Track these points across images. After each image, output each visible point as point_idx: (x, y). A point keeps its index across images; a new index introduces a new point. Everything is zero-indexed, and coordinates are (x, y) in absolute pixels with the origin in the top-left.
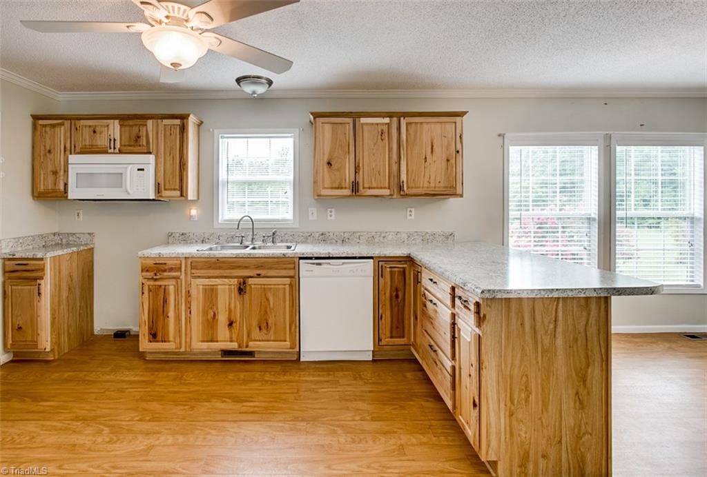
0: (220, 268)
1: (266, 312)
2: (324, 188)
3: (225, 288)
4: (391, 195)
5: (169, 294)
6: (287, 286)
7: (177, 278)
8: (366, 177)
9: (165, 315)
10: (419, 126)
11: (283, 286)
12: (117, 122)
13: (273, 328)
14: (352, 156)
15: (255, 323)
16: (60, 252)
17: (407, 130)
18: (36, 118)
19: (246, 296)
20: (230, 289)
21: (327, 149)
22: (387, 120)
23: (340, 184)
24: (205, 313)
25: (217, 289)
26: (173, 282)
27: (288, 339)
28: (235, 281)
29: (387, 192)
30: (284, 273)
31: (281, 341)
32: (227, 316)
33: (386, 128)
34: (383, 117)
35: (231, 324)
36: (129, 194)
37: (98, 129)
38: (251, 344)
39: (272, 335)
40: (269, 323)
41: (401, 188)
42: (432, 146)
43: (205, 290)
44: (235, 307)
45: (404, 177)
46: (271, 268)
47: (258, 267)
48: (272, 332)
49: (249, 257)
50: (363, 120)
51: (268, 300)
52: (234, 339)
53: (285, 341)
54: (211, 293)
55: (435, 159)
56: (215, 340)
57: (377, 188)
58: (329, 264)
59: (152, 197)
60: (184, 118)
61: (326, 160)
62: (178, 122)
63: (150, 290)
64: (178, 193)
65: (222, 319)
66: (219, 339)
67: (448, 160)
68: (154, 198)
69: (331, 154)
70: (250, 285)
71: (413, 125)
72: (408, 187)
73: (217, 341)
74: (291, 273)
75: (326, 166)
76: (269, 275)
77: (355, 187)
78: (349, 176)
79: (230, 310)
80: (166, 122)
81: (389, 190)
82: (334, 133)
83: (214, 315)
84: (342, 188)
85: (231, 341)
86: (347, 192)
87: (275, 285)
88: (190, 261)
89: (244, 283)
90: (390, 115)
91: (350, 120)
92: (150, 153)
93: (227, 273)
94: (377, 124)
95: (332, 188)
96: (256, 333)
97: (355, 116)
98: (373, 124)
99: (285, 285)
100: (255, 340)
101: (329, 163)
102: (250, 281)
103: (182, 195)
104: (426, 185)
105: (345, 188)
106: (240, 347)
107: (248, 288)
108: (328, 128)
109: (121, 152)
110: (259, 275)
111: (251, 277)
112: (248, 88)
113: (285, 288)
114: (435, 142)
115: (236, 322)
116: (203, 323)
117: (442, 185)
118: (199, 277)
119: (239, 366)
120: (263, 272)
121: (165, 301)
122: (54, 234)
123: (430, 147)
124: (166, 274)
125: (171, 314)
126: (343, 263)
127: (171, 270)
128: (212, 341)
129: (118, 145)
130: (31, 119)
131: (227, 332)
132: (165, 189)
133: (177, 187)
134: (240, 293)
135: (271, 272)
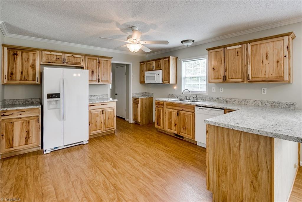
0: (172, 106)
1: (185, 123)
2: (212, 79)
3: (174, 112)
4: (242, 82)
5: (161, 112)
6: (191, 116)
7: (163, 107)
8: (230, 74)
9: (160, 118)
10: (258, 46)
11: (190, 115)
12: (154, 61)
13: (187, 129)
14: (223, 65)
15: (182, 126)
16: (143, 97)
17: (251, 49)
18: (140, 63)
19: (180, 117)
20: (175, 113)
22: (240, 46)
23: (218, 77)
24: (169, 120)
25: (172, 113)
26: (162, 109)
27: (191, 135)
28: (176, 111)
29: (240, 80)
30: (190, 110)
31: (189, 135)
33: (239, 50)
34: (238, 45)
36: (156, 82)
37: (151, 64)
38: (180, 133)
39: (186, 132)
40: (186, 127)
41: (248, 78)
42: (267, 55)
43: (169, 112)
45: (249, 73)
46: (186, 108)
47: (183, 107)
48: (187, 131)
49: (180, 103)
50: (228, 48)
51: (185, 119)
52: (176, 130)
54: (170, 113)
55: (268, 62)
57: (235, 78)
58: (205, 109)
59: (161, 82)
60: (169, 58)
61: (212, 68)
62: (167, 59)
63: (157, 110)
64: (167, 82)
65: (173, 123)
67: (278, 62)
68: (162, 83)
69: (214, 64)
70: (181, 113)
71: (255, 46)
72: (252, 78)
73: (172, 130)
74: (193, 111)
75: (212, 70)
76: (186, 110)
77: (225, 78)
78: (222, 73)
79: (175, 121)
80: (165, 60)
81: (241, 79)
82: (216, 56)
83: (171, 121)
84: (219, 79)
86: (221, 80)
87: (188, 114)
88: (166, 103)
89: (179, 112)
90: (242, 43)
91: (222, 49)
92: (161, 70)
93: (174, 108)
94: (235, 49)
95: (215, 79)
96: (182, 130)
97: (224, 47)
98: (233, 49)
99: (191, 115)
100: (182, 132)
101: (213, 69)
102: (181, 112)
103: (168, 82)
104: (263, 76)
105: (220, 79)
108: (213, 54)
109: (155, 70)
110: (183, 110)
111: (181, 110)
112: (185, 44)
113: (190, 116)
114: (269, 53)
115: (176, 125)
116: (168, 123)
117: (274, 75)
118: (168, 108)
119: (177, 140)
120: (184, 109)
121: (160, 114)
122: (146, 93)
123: (265, 56)
124: (160, 106)
125: (161, 118)
126: (211, 110)
127: (161, 105)
128: (170, 129)
129: (155, 68)
130: (139, 63)
131: (174, 127)
132: (165, 80)
133: (167, 80)
134: (178, 115)
135: (187, 110)
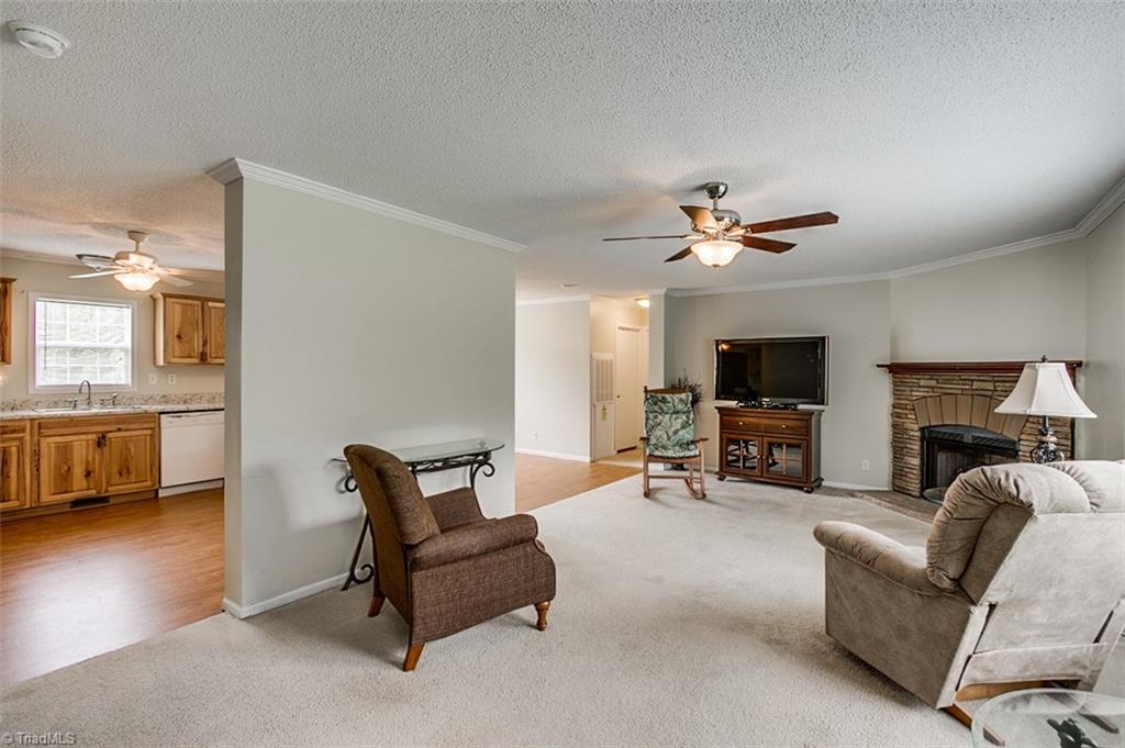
0: (76, 426)
1: (127, 460)
2: (174, 356)
3: (82, 443)
5: (10, 454)
6: (148, 436)
7: (21, 439)
8: (213, 349)
11: (144, 437)
13: (134, 472)
14: (201, 332)
15: (115, 470)
19: (106, 449)
20: (88, 445)
21: (177, 325)
23: (189, 354)
24: (58, 468)
25: (72, 446)
26: (18, 443)
27: (149, 478)
28: (93, 436)
30: (146, 426)
31: (141, 482)
32: (84, 467)
35: (88, 474)
38: (111, 489)
39: (132, 478)
40: (131, 469)
43: (57, 447)
44: (94, 459)
46: (131, 423)
47: (118, 423)
48: (133, 476)
49: (109, 415)
50: (210, 304)
51: (129, 449)
52: (92, 487)
53: (146, 481)
54: (64, 451)
56: (69, 489)
58: (189, 415)
60: (6, 282)
61: (176, 334)
65: (78, 471)
66: (75, 489)
69: (180, 328)
70: (110, 438)
73: (73, 492)
74: (152, 425)
75: (176, 340)
77: (203, 357)
78: (197, 347)
79: (88, 463)
82: (184, 313)
83: (69, 468)
84: (191, 357)
85: (89, 489)
86: (196, 361)
87: (135, 436)
88: (37, 422)
89: (104, 437)
91: (198, 303)
93: (85, 429)
95: (181, 357)
96: (116, 479)
97: (204, 300)
98: (219, 308)
99: (146, 435)
100: (114, 485)
101: (179, 337)
102: (110, 435)
105: (194, 357)
106: (99, 492)
107: (107, 443)
108: (177, 307)
110: (119, 429)
111: (110, 432)
112: (92, 264)
113: (145, 439)
115: (94, 472)
116: (55, 478)
118: (50, 436)
120: (124, 427)
121: (6, 462)
124: (7, 436)
125: (13, 473)
126: (200, 415)
127: (14, 431)
128: (66, 492)
131: (85, 481)
134: (99, 447)
135: (131, 427)
